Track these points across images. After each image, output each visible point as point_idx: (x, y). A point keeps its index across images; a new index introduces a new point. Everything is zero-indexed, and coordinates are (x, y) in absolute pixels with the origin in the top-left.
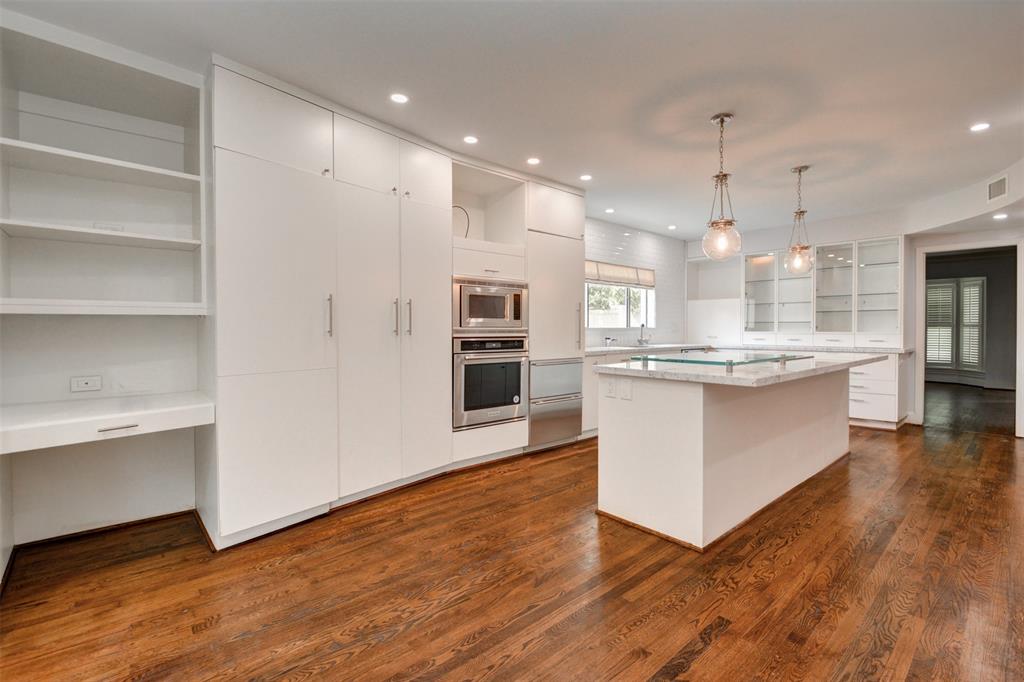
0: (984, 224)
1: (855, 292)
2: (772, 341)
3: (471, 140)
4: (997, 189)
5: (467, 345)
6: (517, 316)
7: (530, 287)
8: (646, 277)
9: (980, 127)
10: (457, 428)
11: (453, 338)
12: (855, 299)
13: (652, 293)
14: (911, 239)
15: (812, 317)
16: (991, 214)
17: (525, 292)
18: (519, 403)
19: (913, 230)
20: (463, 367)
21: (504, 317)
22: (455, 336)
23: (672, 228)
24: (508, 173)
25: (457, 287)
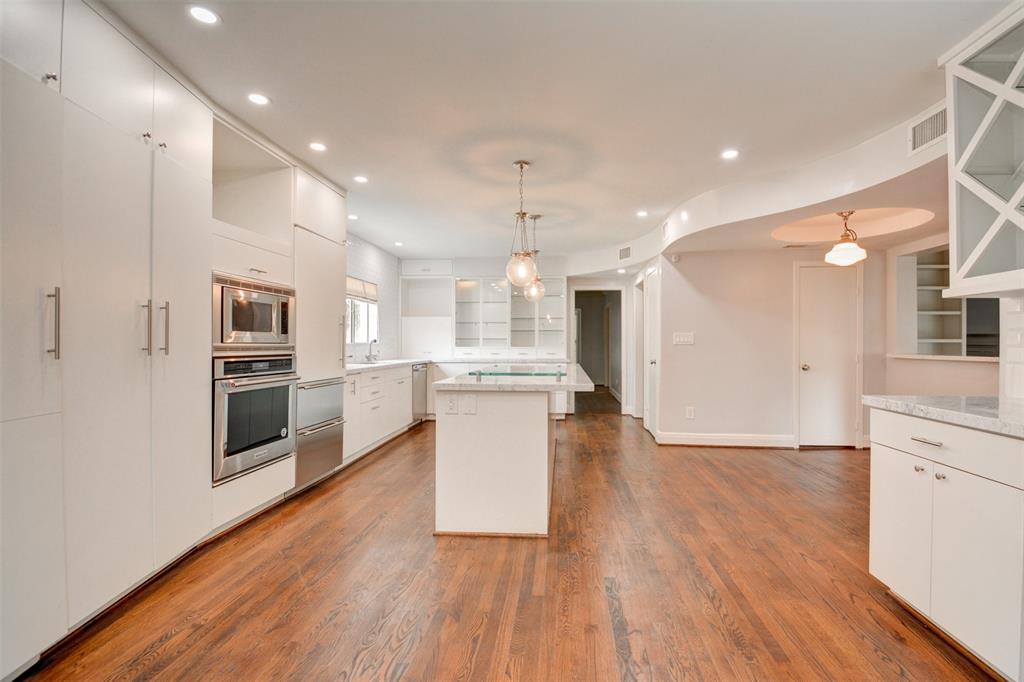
0: (611, 275)
1: (537, 316)
2: (479, 354)
3: (258, 99)
4: (625, 253)
5: (232, 367)
6: (285, 330)
7: (298, 294)
8: (371, 290)
9: (642, 214)
10: (217, 480)
11: (214, 358)
12: (537, 321)
13: (374, 308)
14: (570, 279)
15: (508, 335)
16: (617, 270)
17: (291, 300)
18: (287, 436)
19: (572, 273)
20: (227, 396)
21: (271, 330)
22: (217, 354)
23: (399, 244)
24: (278, 152)
25: (217, 288)
